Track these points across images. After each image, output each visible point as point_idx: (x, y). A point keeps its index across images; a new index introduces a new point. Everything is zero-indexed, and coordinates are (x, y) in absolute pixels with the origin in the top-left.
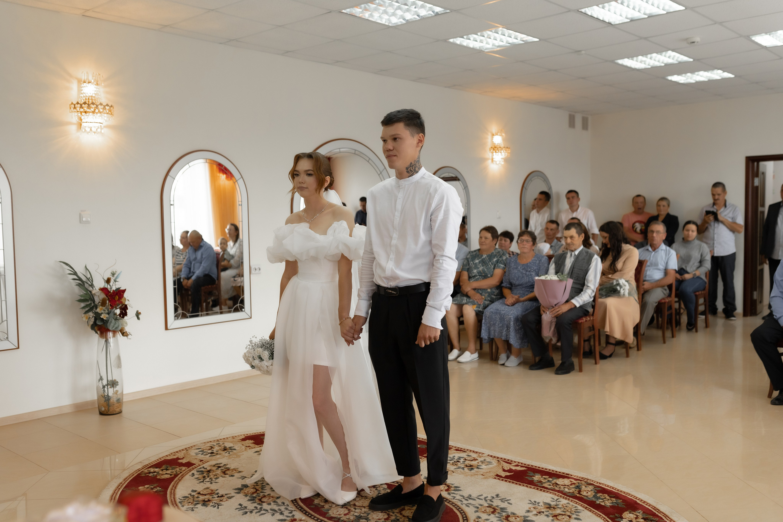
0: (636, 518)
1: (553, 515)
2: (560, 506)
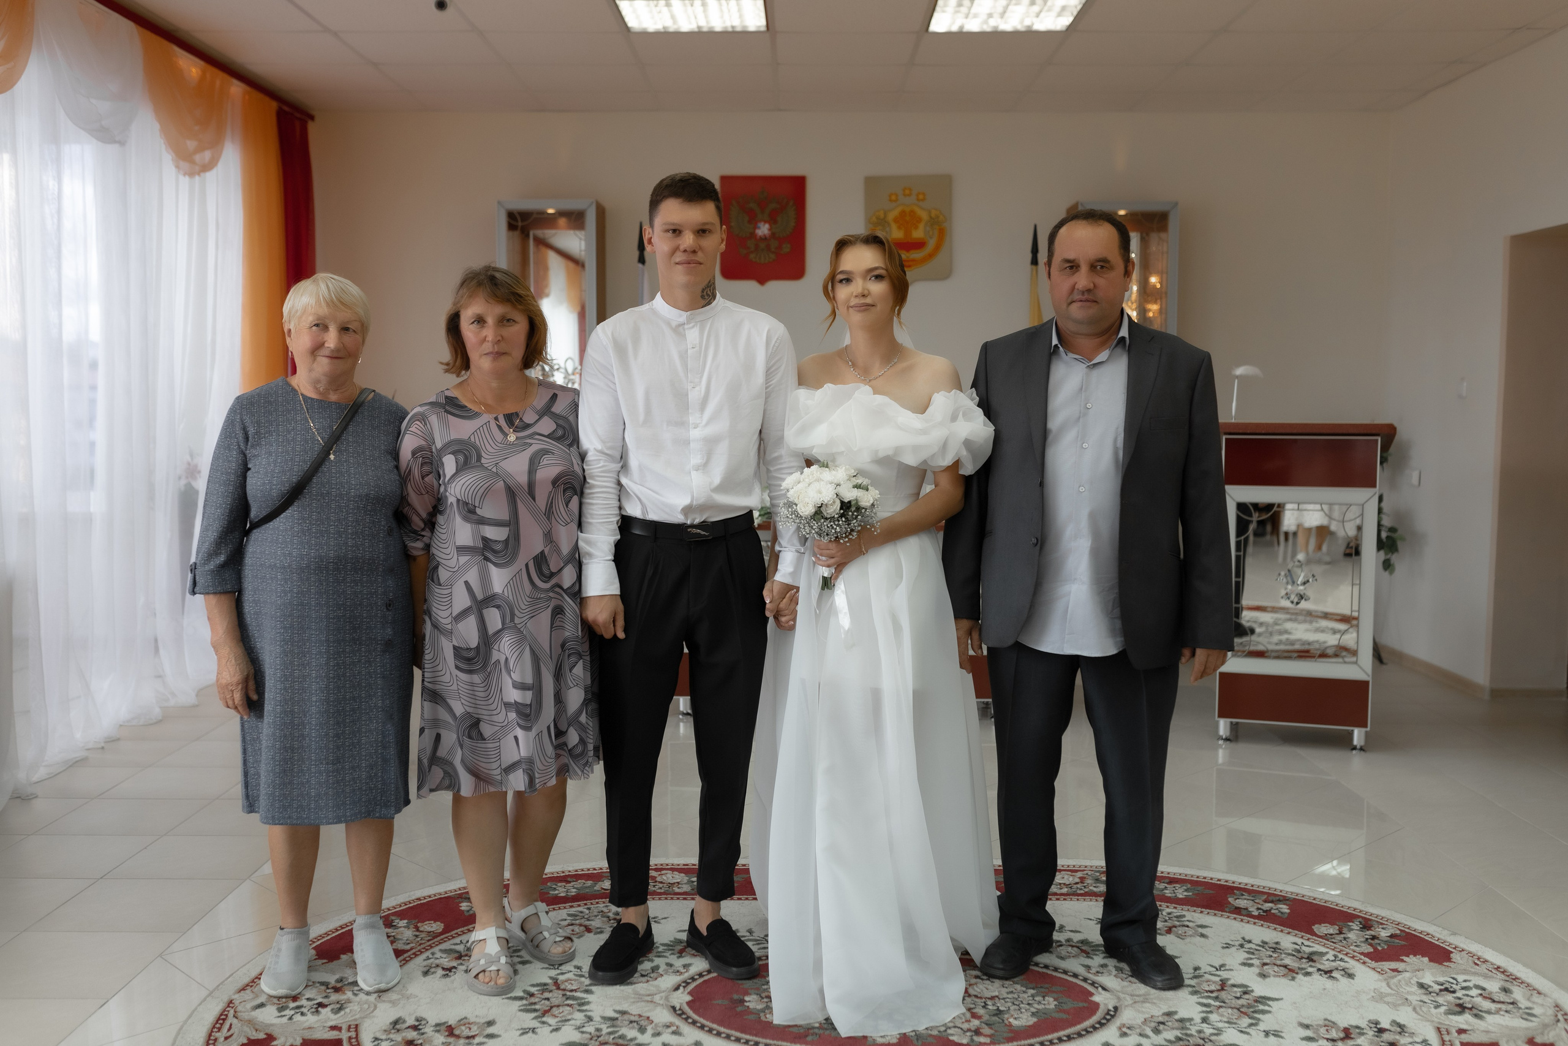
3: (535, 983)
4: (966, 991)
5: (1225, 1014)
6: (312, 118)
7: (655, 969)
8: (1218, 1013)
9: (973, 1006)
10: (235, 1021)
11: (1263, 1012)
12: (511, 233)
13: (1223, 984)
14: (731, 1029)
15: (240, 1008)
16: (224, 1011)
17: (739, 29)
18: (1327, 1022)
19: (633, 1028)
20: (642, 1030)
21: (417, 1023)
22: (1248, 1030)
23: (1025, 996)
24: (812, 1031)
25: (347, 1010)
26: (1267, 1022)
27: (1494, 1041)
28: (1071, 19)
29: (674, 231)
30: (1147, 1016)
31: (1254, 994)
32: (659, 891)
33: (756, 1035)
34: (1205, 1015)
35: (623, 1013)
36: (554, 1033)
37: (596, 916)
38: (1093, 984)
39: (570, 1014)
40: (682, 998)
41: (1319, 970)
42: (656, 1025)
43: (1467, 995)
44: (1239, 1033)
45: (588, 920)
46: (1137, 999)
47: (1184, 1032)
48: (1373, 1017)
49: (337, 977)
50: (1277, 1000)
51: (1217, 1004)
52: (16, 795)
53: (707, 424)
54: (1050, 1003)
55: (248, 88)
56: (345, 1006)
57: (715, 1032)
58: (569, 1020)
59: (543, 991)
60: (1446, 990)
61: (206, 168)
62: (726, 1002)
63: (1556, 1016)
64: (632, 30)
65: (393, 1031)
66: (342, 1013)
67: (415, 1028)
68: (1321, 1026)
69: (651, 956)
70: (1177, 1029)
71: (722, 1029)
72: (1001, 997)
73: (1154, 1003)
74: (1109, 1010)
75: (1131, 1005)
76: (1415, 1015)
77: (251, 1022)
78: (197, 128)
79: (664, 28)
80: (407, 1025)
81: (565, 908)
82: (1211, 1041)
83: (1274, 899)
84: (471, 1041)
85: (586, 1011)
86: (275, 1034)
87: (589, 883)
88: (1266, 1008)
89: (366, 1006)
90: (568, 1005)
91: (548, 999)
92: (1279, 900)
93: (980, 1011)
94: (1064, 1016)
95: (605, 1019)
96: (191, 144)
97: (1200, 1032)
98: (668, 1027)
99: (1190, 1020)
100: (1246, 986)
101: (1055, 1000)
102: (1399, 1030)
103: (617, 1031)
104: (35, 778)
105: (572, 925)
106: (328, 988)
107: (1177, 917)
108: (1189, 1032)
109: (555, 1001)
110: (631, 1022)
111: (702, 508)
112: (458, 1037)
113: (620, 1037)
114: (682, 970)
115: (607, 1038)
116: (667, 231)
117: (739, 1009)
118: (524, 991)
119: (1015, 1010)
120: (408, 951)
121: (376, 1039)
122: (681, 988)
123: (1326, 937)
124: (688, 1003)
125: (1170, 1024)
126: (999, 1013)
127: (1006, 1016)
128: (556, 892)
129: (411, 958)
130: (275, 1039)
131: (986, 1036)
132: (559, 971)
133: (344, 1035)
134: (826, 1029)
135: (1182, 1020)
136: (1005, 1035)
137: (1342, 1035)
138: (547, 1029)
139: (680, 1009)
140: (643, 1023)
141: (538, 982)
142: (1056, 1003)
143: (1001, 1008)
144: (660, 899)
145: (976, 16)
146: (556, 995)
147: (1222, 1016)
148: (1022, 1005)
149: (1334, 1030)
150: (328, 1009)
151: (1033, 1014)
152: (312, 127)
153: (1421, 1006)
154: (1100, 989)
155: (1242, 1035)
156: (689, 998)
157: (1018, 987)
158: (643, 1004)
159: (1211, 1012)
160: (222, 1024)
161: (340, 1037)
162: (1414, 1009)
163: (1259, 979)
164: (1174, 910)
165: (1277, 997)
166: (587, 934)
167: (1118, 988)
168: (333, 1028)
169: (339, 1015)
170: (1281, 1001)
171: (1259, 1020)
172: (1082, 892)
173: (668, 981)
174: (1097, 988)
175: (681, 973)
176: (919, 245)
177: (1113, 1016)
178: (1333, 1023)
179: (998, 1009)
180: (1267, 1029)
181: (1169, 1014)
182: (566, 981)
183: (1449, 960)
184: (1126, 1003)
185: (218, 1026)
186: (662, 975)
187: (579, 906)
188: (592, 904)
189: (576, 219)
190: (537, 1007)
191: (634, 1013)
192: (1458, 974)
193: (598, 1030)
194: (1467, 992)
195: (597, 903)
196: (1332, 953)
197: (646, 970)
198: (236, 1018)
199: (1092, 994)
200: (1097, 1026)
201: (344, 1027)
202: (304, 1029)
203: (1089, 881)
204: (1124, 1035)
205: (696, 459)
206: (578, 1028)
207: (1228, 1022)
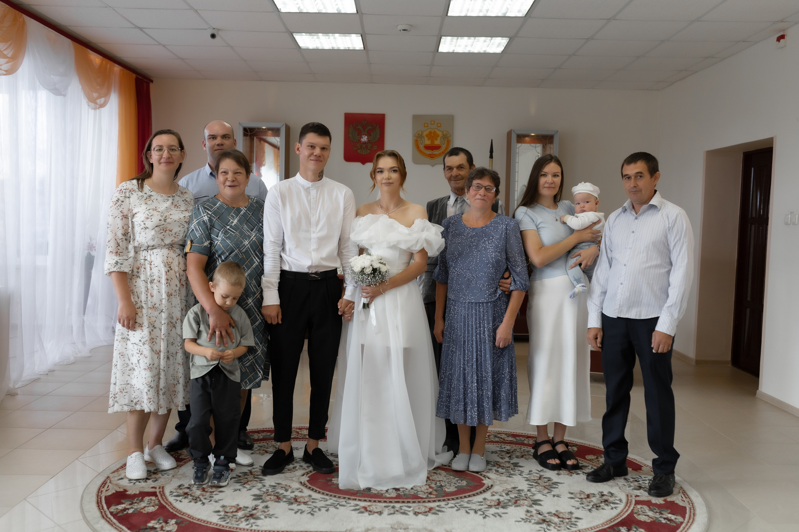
0: (162, 527)
1: (242, 509)
2: (243, 520)
3: (241, 472)
4: (428, 478)
5: (539, 488)
6: (152, 81)
7: (294, 468)
8: (535, 488)
9: (430, 484)
10: (110, 484)
11: (555, 488)
12: (245, 137)
13: (540, 478)
14: (325, 490)
15: (112, 480)
16: (105, 480)
17: (351, 49)
18: (581, 492)
19: (283, 489)
20: (286, 490)
21: (189, 486)
22: (547, 494)
23: (454, 480)
24: (359, 492)
25: (159, 481)
26: (555, 491)
27: (649, 500)
28: (503, 48)
29: (312, 146)
30: (505, 488)
31: (552, 481)
32: (300, 437)
33: (335, 493)
34: (529, 488)
35: (279, 484)
36: (248, 491)
37: (270, 447)
38: (484, 476)
39: (256, 484)
40: (305, 479)
41: (583, 472)
42: (293, 489)
43: (644, 483)
44: (542, 496)
45: (267, 448)
46: (502, 482)
47: (519, 495)
48: (601, 490)
49: (155, 468)
50: (562, 483)
51: (536, 484)
52: (8, 394)
53: (319, 231)
54: (464, 483)
55: (122, 68)
56: (158, 479)
57: (318, 492)
58: (255, 486)
59: (245, 475)
60: (636, 481)
61: (102, 106)
62: (324, 481)
63: (680, 491)
64: (302, 48)
65: (179, 489)
66: (157, 482)
67: (188, 488)
68: (578, 493)
69: (293, 463)
70: (516, 493)
71: (321, 491)
72: (443, 480)
73: (509, 484)
74: (489, 486)
75: (499, 485)
76: (619, 490)
77: (117, 485)
78: (98, 87)
79: (316, 47)
80: (185, 487)
81: (257, 443)
82: (529, 498)
83: (572, 445)
84: (212, 493)
85: (263, 483)
86: (127, 489)
87: (269, 434)
88: (557, 486)
89: (167, 480)
90: (255, 481)
91: (247, 478)
92: (574, 446)
93: (433, 485)
94: (469, 488)
95: (271, 486)
96: (95, 95)
97: (525, 495)
98: (298, 489)
99: (522, 490)
100: (550, 478)
101: (466, 482)
102: (611, 495)
103: (275, 491)
104: (16, 387)
105: (260, 450)
106: (151, 473)
107: (527, 451)
108: (521, 495)
109: (249, 479)
110: (282, 487)
111: (316, 267)
112: (207, 492)
113: (277, 493)
114: (306, 468)
115: (271, 493)
116: (309, 146)
117: (329, 483)
118: (237, 475)
119: (448, 485)
120: (186, 459)
121: (171, 492)
122: (305, 475)
123: (590, 460)
124: (308, 481)
125: (514, 492)
126: (441, 486)
127: (444, 488)
128: (254, 437)
129: (188, 462)
130: (127, 491)
131: (434, 495)
132: (252, 468)
133: (157, 490)
134: (366, 491)
135: (519, 490)
136: (442, 495)
137: (586, 497)
138: (245, 489)
139: (304, 483)
140: (287, 488)
141: (243, 471)
142: (466, 483)
143: (442, 485)
144: (300, 441)
145: (459, 46)
146: (250, 477)
147: (537, 489)
148: (452, 484)
149: (583, 495)
150: (151, 480)
151: (456, 487)
152: (151, 85)
153: (622, 487)
154: (487, 478)
155: (544, 496)
156: (308, 479)
157: (452, 477)
158: (288, 481)
159: (532, 487)
160: (104, 485)
161: (156, 491)
162: (620, 488)
163: (557, 476)
164: (527, 449)
165: (562, 482)
166: (266, 454)
167: (495, 478)
168: (153, 488)
169: (154, 483)
170: (564, 484)
171: (552, 490)
172: (488, 441)
173: (300, 472)
174: (486, 478)
175: (306, 469)
176: (438, 148)
177: (490, 489)
178: (584, 492)
179: (441, 485)
180: (554, 494)
181: (514, 488)
182: (255, 471)
183: (641, 469)
184: (497, 484)
185: (103, 486)
186: (297, 470)
187: (263, 443)
188: (269, 442)
189: (276, 132)
190: (242, 481)
191: (283, 484)
192: (643, 475)
193: (267, 490)
194: (644, 482)
195: (272, 442)
196: (591, 466)
197: (290, 468)
198: (111, 483)
199: (483, 480)
200: (482, 492)
201: (158, 487)
202: (140, 488)
203: (492, 437)
204: (494, 495)
205: (313, 246)
206: (259, 489)
207: (539, 491)
